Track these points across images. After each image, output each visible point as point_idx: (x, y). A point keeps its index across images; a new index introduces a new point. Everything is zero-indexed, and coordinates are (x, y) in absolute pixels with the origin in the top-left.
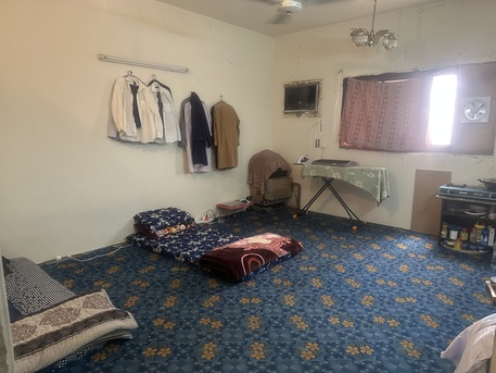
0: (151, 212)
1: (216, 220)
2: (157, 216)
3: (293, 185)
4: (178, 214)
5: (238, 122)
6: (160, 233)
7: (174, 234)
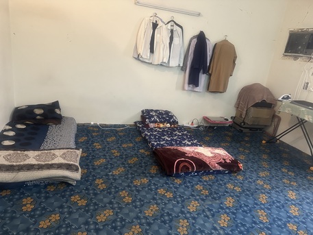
0: (152, 110)
1: (199, 127)
2: (154, 114)
3: (274, 116)
4: (168, 116)
5: (235, 57)
6: (152, 125)
7: (160, 128)
